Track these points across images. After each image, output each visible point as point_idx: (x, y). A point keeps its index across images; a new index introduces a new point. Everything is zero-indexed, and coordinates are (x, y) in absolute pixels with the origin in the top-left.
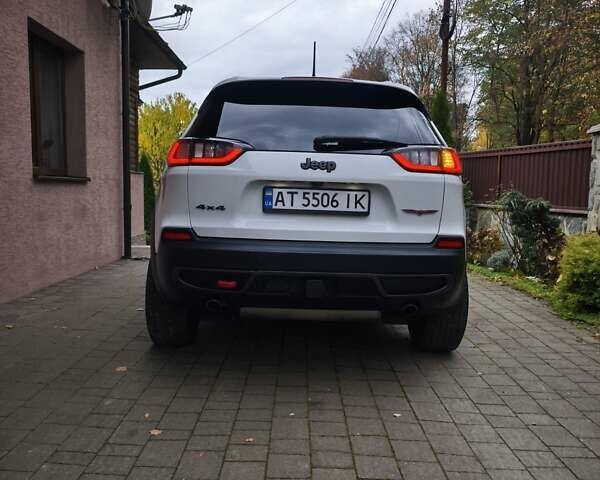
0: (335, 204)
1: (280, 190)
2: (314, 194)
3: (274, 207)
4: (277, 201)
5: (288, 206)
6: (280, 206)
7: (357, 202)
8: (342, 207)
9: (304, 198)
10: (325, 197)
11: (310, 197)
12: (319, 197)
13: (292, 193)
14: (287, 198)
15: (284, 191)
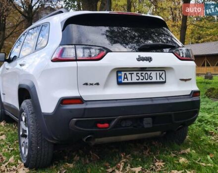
0: (151, 78)
1: (125, 72)
2: (141, 73)
3: (123, 82)
4: (124, 78)
5: (130, 81)
6: (126, 81)
7: (160, 76)
8: (154, 80)
9: (137, 76)
10: (146, 75)
11: (139, 75)
12: (143, 75)
13: (131, 74)
14: (129, 76)
15: (127, 73)
